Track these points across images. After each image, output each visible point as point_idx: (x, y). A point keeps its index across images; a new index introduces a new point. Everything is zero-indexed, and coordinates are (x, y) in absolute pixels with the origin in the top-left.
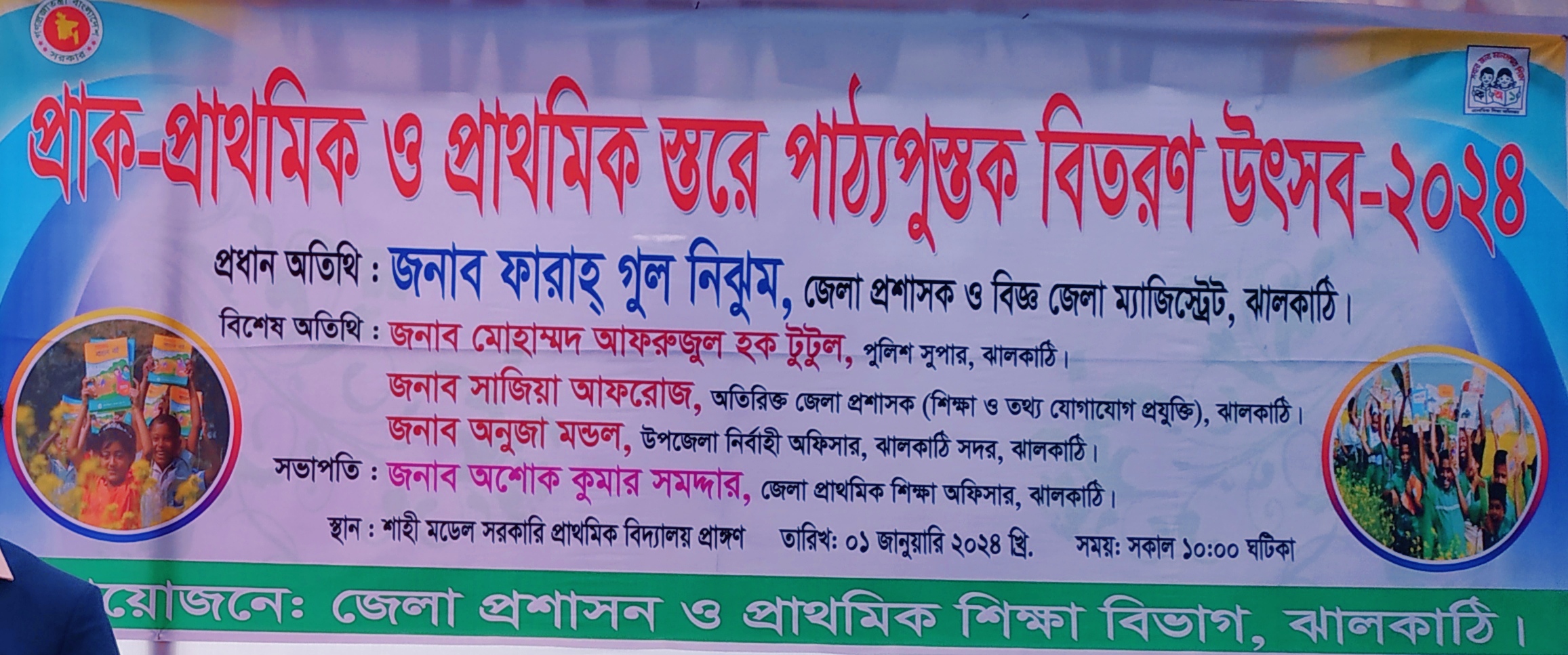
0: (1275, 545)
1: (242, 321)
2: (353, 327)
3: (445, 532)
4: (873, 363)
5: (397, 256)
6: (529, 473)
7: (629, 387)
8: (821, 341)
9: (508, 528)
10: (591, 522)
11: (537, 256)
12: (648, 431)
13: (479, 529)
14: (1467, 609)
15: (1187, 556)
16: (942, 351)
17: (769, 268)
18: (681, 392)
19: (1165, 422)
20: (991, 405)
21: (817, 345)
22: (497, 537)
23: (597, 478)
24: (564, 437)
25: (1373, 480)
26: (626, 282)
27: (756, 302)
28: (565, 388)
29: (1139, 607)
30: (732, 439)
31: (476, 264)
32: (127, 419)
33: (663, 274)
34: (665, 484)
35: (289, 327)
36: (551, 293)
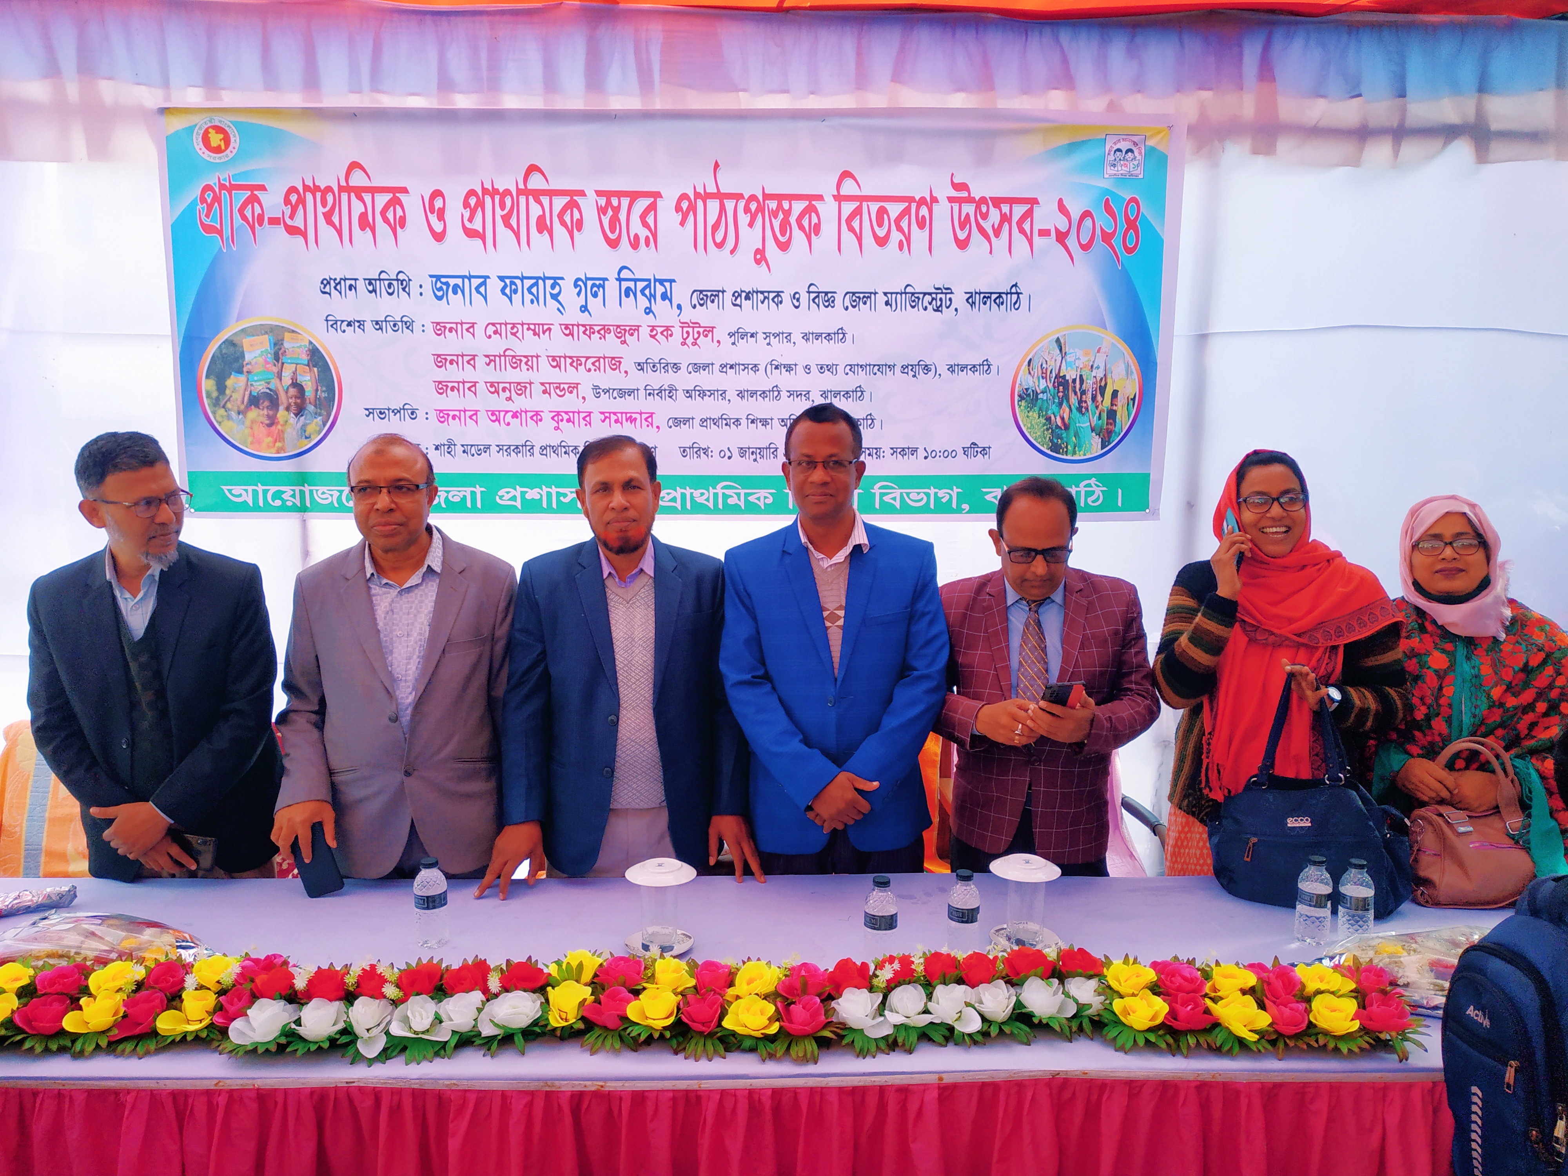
0: (979, 450)
1: (339, 323)
2: (409, 325)
3: (473, 451)
4: (734, 344)
5: (434, 280)
6: (523, 414)
7: (583, 360)
8: (701, 330)
9: (512, 448)
10: (563, 444)
11: (522, 278)
12: (596, 387)
13: (494, 449)
14: (1089, 485)
15: (926, 458)
16: (776, 335)
17: (667, 284)
18: (615, 363)
19: (914, 376)
20: (807, 368)
21: (698, 333)
22: (505, 453)
23: (566, 417)
24: (545, 392)
25: (1040, 409)
26: (579, 294)
27: (660, 306)
28: (544, 362)
29: (895, 489)
30: (648, 392)
31: (484, 283)
32: (272, 386)
33: (601, 289)
34: (608, 420)
35: (368, 326)
36: (532, 302)
